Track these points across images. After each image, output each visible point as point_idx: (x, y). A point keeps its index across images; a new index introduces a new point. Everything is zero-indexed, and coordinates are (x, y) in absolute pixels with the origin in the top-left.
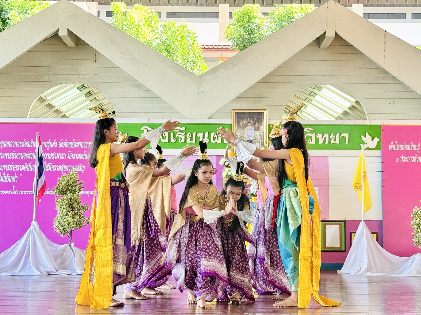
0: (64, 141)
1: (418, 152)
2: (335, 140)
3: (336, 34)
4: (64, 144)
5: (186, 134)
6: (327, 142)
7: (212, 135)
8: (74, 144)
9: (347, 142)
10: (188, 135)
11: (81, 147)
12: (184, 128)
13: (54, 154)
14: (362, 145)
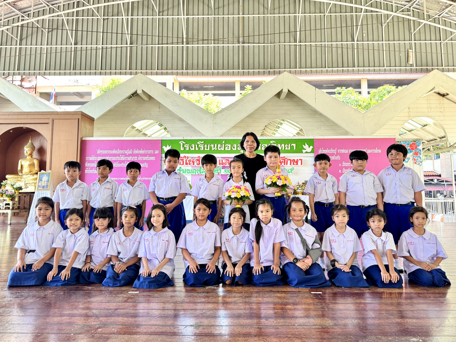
0: (136, 150)
1: (335, 154)
2: (288, 148)
3: (288, 90)
4: (136, 152)
5: (204, 145)
6: (283, 149)
7: (219, 145)
8: (142, 152)
9: (295, 149)
10: (205, 146)
11: (146, 153)
12: (203, 142)
13: (131, 157)
14: (303, 150)
